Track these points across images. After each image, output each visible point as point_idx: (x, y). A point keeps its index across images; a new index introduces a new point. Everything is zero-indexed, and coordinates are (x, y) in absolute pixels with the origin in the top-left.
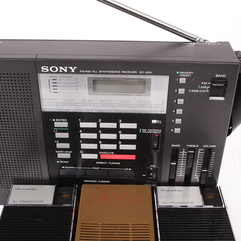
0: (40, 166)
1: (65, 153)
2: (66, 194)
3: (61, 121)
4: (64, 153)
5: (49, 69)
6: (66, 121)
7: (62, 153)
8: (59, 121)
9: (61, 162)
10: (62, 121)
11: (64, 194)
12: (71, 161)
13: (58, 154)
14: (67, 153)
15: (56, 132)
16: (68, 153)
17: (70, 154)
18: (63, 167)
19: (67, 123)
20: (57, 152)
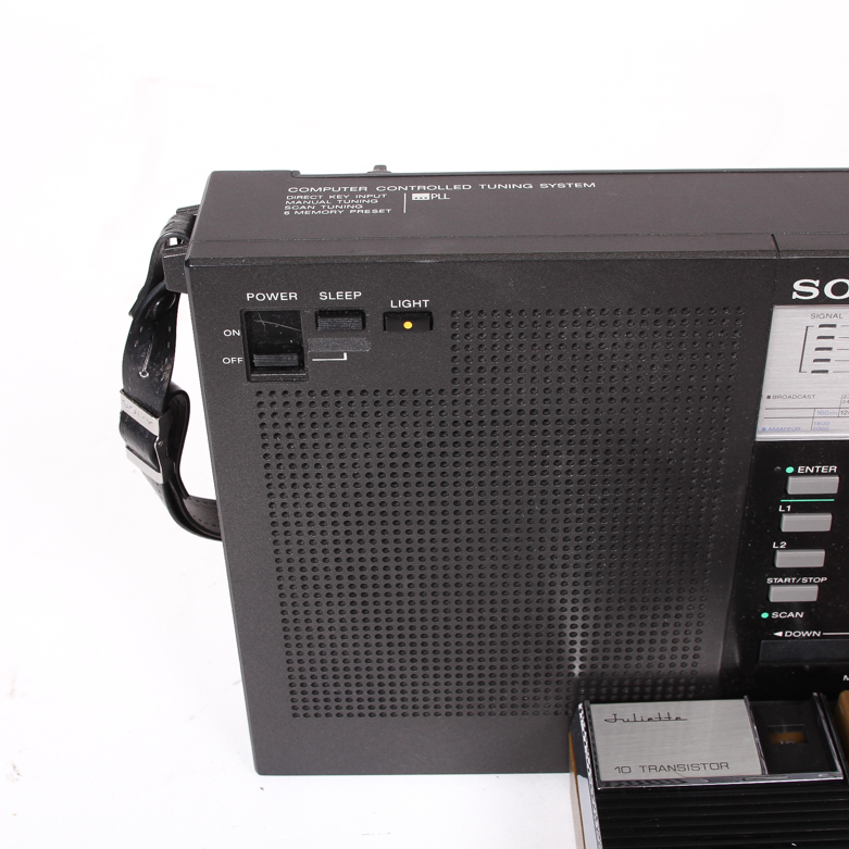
0: (699, 632)
1: (800, 583)
2: (790, 729)
3: (815, 474)
4: (795, 584)
5: (821, 288)
6: (832, 473)
7: (791, 584)
8: (809, 474)
9: (775, 615)
10: (820, 474)
11: (781, 730)
12: (813, 610)
13: (773, 589)
14: (808, 583)
15: (787, 512)
16: (812, 583)
17: (816, 588)
18: (780, 634)
19: (837, 478)
20: (770, 581)
